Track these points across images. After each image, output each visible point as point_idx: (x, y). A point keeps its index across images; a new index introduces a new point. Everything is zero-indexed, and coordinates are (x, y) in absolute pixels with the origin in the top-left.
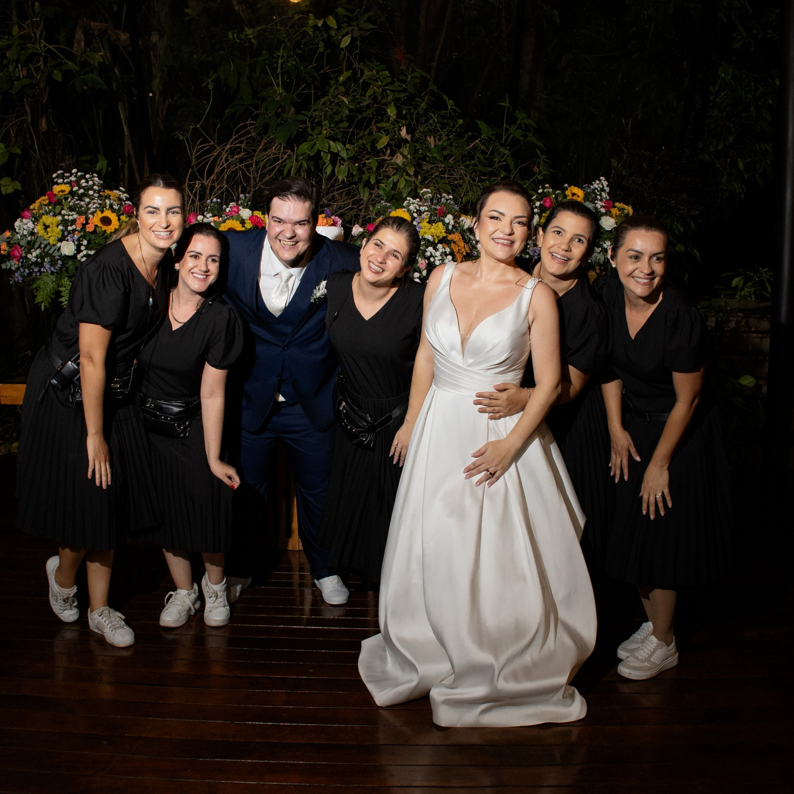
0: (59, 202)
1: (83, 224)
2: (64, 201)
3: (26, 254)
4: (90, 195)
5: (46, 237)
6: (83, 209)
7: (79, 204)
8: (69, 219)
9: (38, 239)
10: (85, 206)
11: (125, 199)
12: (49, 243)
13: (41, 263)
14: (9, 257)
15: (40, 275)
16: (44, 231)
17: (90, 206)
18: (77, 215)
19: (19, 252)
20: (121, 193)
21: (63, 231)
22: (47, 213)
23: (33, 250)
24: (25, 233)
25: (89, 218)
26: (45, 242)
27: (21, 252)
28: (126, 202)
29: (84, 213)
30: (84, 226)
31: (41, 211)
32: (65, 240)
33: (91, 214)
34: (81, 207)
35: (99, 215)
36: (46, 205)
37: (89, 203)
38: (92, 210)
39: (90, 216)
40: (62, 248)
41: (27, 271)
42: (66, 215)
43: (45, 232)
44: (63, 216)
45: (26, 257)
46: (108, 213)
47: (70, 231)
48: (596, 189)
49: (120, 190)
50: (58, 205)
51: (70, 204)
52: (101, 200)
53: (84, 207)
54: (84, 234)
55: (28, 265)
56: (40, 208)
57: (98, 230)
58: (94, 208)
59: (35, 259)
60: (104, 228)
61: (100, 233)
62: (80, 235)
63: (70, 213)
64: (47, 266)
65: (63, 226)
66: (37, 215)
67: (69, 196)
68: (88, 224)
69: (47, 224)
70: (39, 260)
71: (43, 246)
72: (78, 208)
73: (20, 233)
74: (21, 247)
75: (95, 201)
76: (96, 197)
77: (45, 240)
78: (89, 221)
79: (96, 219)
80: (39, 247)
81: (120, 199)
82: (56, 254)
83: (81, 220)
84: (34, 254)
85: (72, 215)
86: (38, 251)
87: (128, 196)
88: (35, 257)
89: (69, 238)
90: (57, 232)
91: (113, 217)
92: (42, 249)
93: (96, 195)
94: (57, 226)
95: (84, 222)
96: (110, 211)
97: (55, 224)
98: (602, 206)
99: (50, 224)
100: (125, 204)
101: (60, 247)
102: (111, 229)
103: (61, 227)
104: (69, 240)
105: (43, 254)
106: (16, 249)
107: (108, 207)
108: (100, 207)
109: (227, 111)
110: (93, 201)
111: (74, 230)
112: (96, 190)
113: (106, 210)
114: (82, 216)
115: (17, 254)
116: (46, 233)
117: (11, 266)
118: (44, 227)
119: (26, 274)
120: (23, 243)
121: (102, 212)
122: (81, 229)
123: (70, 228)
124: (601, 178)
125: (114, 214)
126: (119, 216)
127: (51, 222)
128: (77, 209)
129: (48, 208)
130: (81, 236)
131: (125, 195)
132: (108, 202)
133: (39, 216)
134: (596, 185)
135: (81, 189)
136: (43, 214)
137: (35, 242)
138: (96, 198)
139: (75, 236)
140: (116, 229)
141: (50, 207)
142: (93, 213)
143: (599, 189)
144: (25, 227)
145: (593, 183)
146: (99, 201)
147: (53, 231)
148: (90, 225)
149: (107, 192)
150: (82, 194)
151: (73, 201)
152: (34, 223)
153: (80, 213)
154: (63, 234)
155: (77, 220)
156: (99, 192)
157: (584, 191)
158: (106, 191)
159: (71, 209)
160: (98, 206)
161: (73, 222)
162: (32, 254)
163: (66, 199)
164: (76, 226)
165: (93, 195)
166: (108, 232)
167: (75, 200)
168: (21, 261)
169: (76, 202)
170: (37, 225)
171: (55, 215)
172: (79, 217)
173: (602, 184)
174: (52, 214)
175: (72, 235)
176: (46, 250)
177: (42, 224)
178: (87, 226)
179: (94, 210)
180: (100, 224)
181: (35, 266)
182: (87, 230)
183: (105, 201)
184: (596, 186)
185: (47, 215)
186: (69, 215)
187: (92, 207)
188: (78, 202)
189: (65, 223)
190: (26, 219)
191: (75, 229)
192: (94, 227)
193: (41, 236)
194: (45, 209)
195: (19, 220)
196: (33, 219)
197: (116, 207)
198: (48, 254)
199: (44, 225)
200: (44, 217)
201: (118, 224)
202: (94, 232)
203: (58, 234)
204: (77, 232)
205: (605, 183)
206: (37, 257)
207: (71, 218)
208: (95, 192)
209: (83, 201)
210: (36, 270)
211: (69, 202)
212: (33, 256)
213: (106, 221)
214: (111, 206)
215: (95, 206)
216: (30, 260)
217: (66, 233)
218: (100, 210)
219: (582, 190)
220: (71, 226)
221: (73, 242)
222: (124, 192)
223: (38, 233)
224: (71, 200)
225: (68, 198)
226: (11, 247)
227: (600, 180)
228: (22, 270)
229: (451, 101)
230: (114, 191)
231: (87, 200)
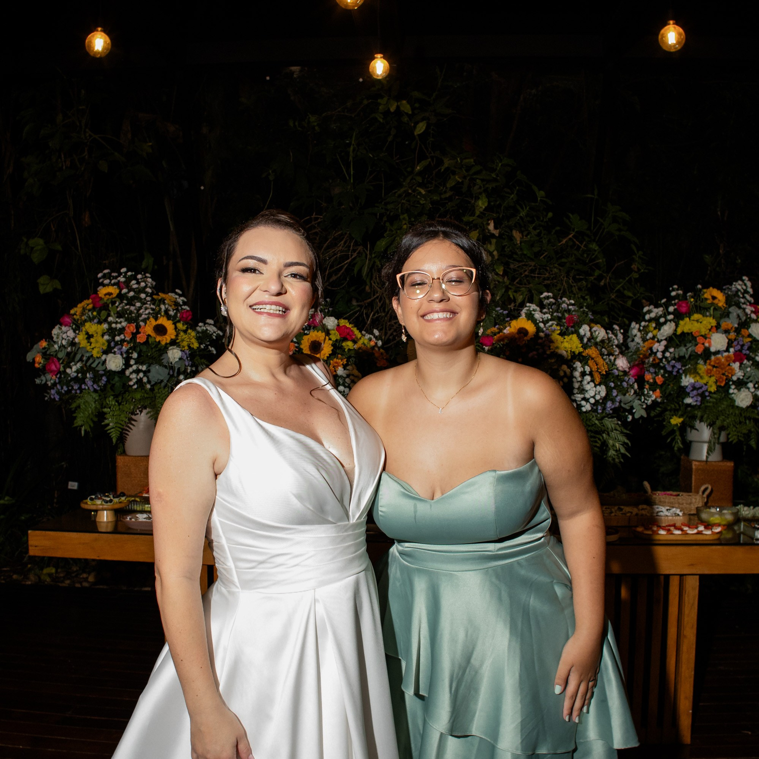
0: (105, 307)
1: (133, 333)
2: (110, 305)
3: (65, 368)
4: (141, 299)
5: (89, 348)
6: (133, 315)
7: (128, 309)
8: (116, 328)
9: (80, 351)
10: (135, 311)
11: (181, 303)
12: (92, 356)
13: (82, 378)
14: (43, 371)
15: (80, 393)
16: (86, 341)
17: (141, 311)
18: (126, 323)
19: (56, 366)
20: (177, 297)
21: (109, 342)
22: (91, 320)
23: (73, 363)
24: (64, 342)
25: (140, 326)
26: (88, 355)
27: (58, 366)
28: (183, 307)
29: (134, 320)
30: (134, 335)
31: (84, 318)
32: (111, 353)
33: (143, 321)
34: (131, 312)
35: (153, 322)
36: (89, 310)
37: (140, 308)
38: (144, 316)
39: (142, 324)
40: (107, 362)
41: (65, 388)
42: (114, 323)
43: (88, 342)
44: (110, 323)
45: (65, 371)
46: (163, 321)
47: (118, 341)
48: (738, 290)
49: (176, 293)
50: (104, 310)
51: (118, 309)
52: (154, 304)
53: (134, 313)
54: (134, 345)
55: (67, 381)
56: (83, 314)
57: (150, 340)
58: (146, 314)
59: (75, 374)
60: (158, 339)
61: (152, 344)
62: (129, 346)
63: (117, 319)
64: (90, 383)
65: (109, 336)
66: (79, 322)
67: (117, 299)
68: (140, 333)
69: (90, 333)
70: (80, 375)
71: (85, 358)
72: (127, 313)
73: (58, 342)
74: (59, 359)
75: (148, 306)
76: (148, 301)
77: (88, 352)
78: (140, 330)
79: (149, 328)
80: (81, 360)
81: (176, 304)
82: (100, 368)
83: (131, 328)
84: (74, 368)
85: (120, 323)
86: (79, 365)
87: (185, 300)
88: (75, 372)
89: (116, 350)
90: (102, 343)
91: (169, 325)
92: (84, 363)
93: (149, 299)
94: (103, 336)
95: (135, 331)
96: (165, 319)
97: (100, 333)
98: (752, 312)
99: (94, 333)
100: (182, 309)
101: (105, 360)
102: (166, 340)
103: (106, 337)
104: (117, 353)
105: (85, 369)
106: (53, 362)
107: (163, 314)
108: (153, 313)
109: (291, 204)
110: (144, 306)
111: (123, 341)
112: (149, 293)
113: (160, 317)
114: (132, 324)
115: (54, 367)
116: (89, 344)
117: (46, 381)
118: (86, 336)
119: (63, 392)
120: (61, 355)
121: (156, 319)
122: (131, 339)
123: (117, 338)
124: (744, 278)
125: (170, 322)
126: (175, 324)
127: (95, 331)
128: (126, 316)
129: (92, 314)
130: (131, 348)
131: (182, 298)
132: (163, 307)
133: (81, 323)
134: (738, 285)
135: (131, 291)
136: (85, 321)
137: (76, 354)
138: (149, 303)
139: (124, 347)
140: (172, 339)
141: (95, 313)
142: (145, 321)
143: (742, 291)
144: (64, 336)
145: (734, 283)
146: (152, 306)
147: (97, 342)
148: (142, 334)
149: (162, 295)
150: (131, 297)
151: (121, 305)
152: (74, 331)
153: (129, 320)
154: (109, 347)
155: (127, 329)
156: (151, 295)
157: (725, 293)
158: (160, 294)
159: (120, 315)
160: (151, 312)
161: (122, 331)
162: (71, 368)
163: (113, 303)
164: (124, 336)
165: (145, 299)
166: (163, 343)
167: (124, 304)
168: (58, 376)
169: (126, 307)
170: (78, 334)
171: (100, 323)
172: (128, 325)
173: (745, 285)
174: (96, 321)
175: (120, 346)
176: (88, 364)
177: (84, 333)
178: (138, 336)
179: (146, 316)
180: (153, 334)
181: (75, 383)
182: (138, 341)
183: (159, 306)
184: (739, 287)
185: (91, 322)
186: (116, 323)
187: (144, 313)
188: (128, 307)
189: (112, 332)
190: (65, 326)
191: (124, 339)
192: (146, 337)
193: (83, 347)
194: (88, 315)
195: (57, 327)
196: (74, 326)
197: (172, 313)
198: (90, 369)
199: (87, 333)
200: (88, 325)
201: (175, 333)
202: (146, 343)
203: (103, 344)
204: (125, 343)
205: (749, 284)
206: (77, 372)
207: (119, 326)
208: (147, 296)
209: (134, 305)
210: (76, 387)
211: (117, 307)
212: (73, 371)
213: (161, 330)
214: (167, 311)
215: (147, 312)
216: (69, 375)
217: (112, 344)
218: (153, 317)
219: (721, 292)
220: (119, 335)
221: (122, 354)
222: (180, 296)
223: (79, 343)
224: (120, 304)
225: (115, 302)
226: (46, 359)
227: (743, 281)
228: (59, 387)
229: (542, 193)
230: (169, 294)
231: (138, 304)
